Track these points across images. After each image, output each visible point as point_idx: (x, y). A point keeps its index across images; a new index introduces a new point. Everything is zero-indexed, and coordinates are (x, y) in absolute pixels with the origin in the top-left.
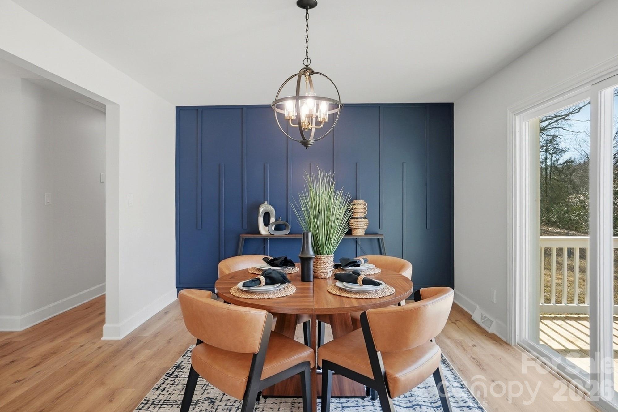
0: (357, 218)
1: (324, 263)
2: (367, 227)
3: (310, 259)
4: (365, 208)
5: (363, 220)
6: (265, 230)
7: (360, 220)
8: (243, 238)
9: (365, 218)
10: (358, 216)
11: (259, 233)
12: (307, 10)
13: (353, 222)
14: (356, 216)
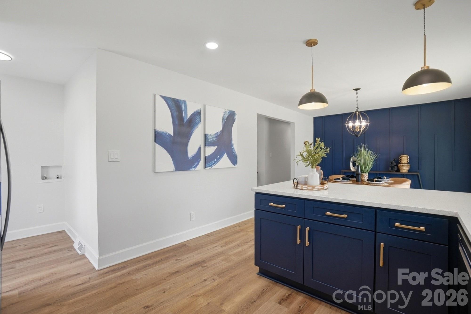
0: (402, 164)
1: (364, 176)
2: (409, 168)
3: (359, 174)
4: (408, 159)
5: (406, 165)
6: (353, 168)
7: (404, 165)
8: (343, 172)
9: (408, 164)
10: (403, 163)
11: (350, 170)
12: (357, 91)
13: (400, 166)
14: (402, 163)
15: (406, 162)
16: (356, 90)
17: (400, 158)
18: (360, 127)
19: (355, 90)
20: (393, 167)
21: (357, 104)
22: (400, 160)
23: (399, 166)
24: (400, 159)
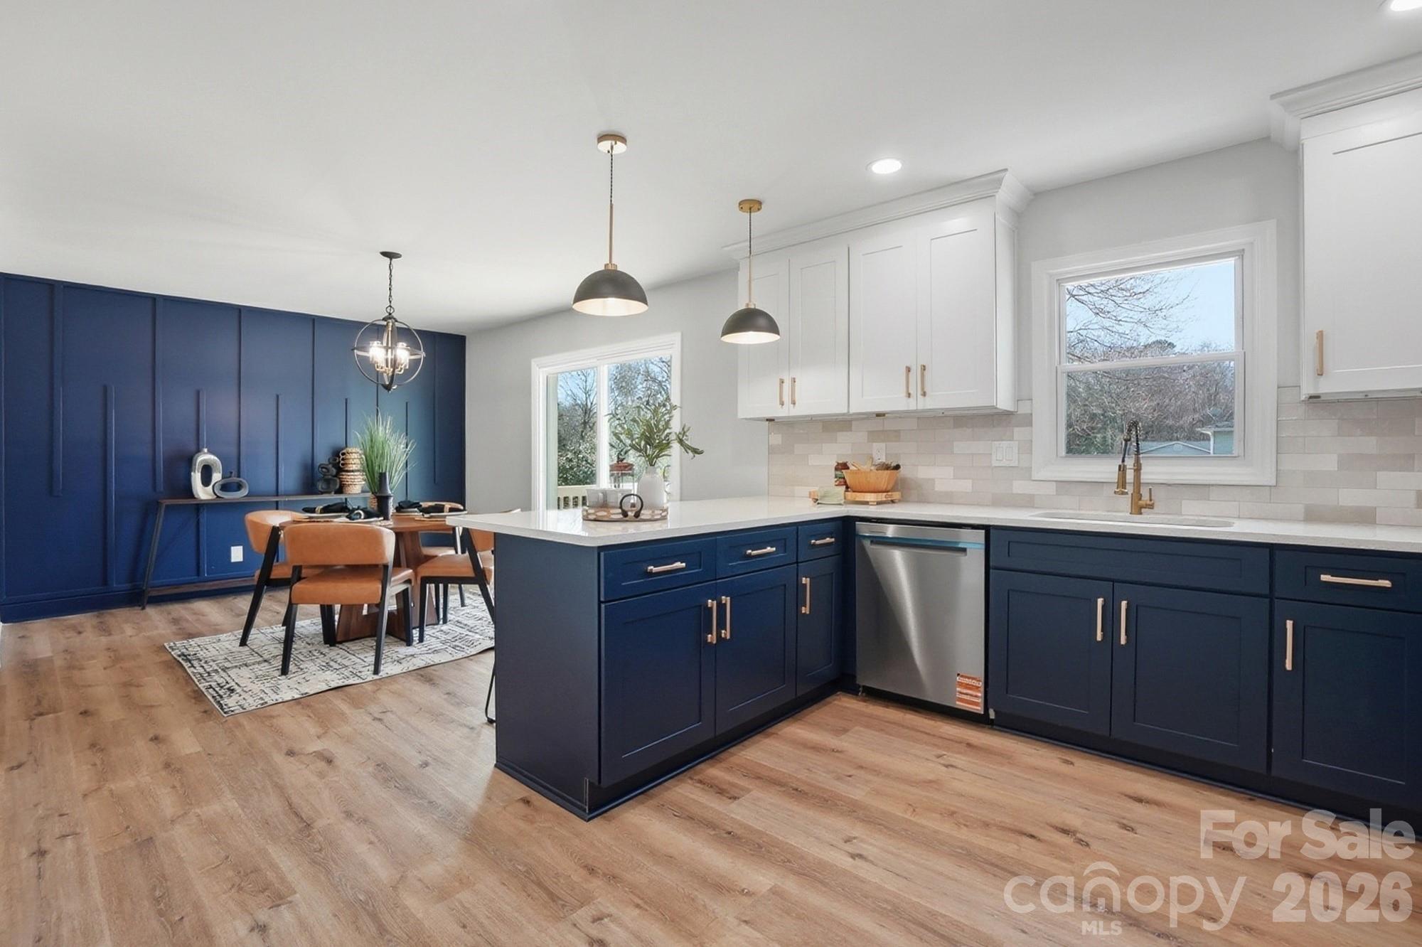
0: (350, 472)
5: (360, 473)
6: (203, 491)
7: (354, 474)
8: (163, 506)
9: (362, 471)
10: (353, 469)
11: (193, 496)
12: (391, 260)
13: (347, 477)
14: (351, 469)
15: (359, 467)
16: (389, 255)
17: (342, 457)
18: (394, 364)
19: (385, 254)
20: (330, 479)
21: (390, 296)
22: (342, 462)
23: (344, 477)
24: (343, 459)
